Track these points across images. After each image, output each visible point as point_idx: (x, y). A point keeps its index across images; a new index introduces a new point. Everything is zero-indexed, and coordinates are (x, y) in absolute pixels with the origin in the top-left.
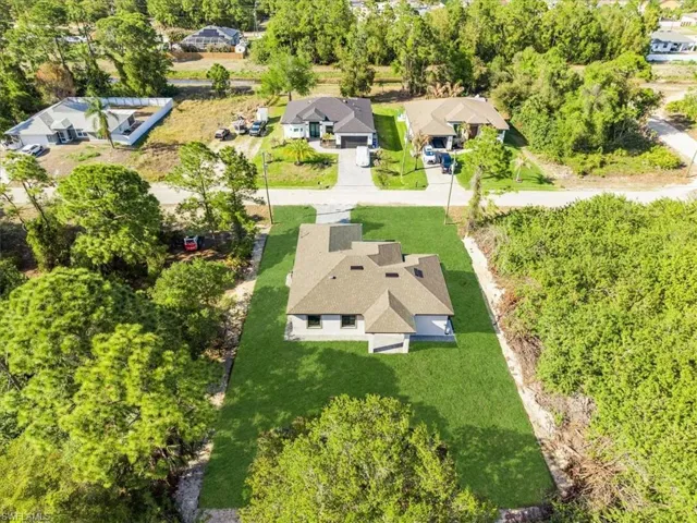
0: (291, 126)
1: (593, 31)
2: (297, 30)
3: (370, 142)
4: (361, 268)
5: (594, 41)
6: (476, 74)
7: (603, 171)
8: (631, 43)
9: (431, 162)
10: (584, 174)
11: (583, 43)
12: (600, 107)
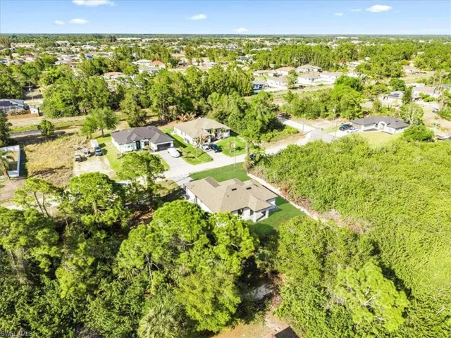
0: (125, 145)
1: (231, 83)
2: (77, 96)
3: (172, 145)
4: (236, 189)
5: (232, 87)
6: (196, 107)
7: (275, 139)
8: (247, 87)
9: (207, 149)
10: (269, 141)
11: (228, 89)
12: (265, 113)
